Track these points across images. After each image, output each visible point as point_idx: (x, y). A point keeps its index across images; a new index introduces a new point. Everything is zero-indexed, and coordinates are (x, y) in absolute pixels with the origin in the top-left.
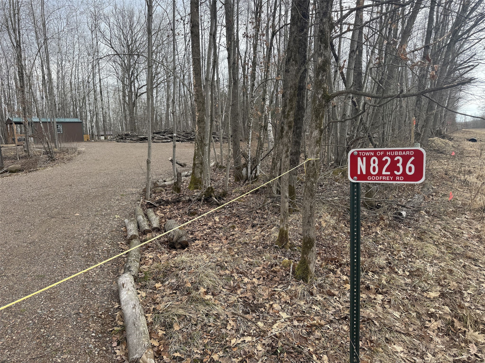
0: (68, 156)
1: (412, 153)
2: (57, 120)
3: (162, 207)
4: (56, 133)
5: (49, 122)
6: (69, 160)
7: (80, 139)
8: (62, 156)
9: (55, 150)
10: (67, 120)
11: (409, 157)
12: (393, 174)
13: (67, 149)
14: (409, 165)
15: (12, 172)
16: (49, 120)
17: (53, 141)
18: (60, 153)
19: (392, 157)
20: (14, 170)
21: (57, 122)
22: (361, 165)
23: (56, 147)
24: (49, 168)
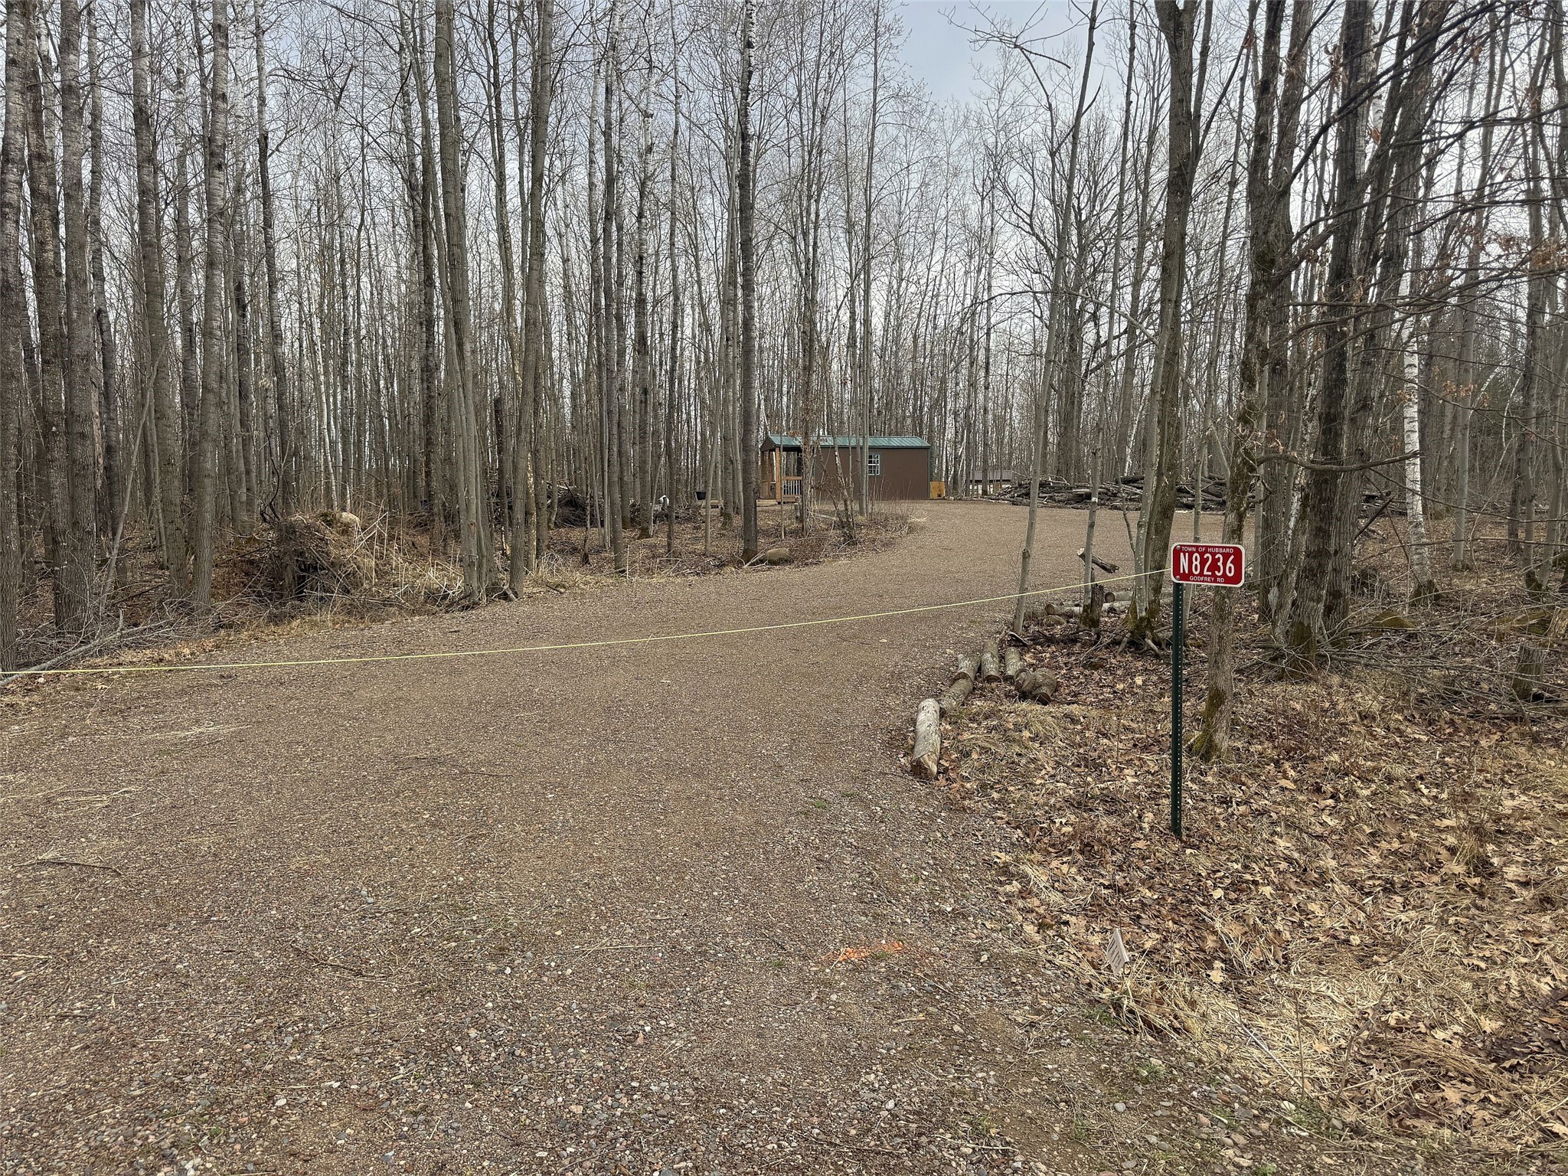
0: (885, 536)
1: (1232, 551)
2: (871, 442)
3: (1039, 647)
4: (866, 475)
5: (854, 448)
6: (887, 544)
7: (921, 493)
8: (872, 534)
9: (860, 519)
10: (896, 442)
11: (1229, 555)
12: (1214, 575)
13: (886, 519)
14: (1229, 564)
15: (772, 563)
16: (853, 443)
17: (858, 495)
18: (868, 527)
19: (1213, 555)
20: (775, 559)
21: (870, 448)
22: (1184, 562)
23: (862, 514)
24: (843, 561)
